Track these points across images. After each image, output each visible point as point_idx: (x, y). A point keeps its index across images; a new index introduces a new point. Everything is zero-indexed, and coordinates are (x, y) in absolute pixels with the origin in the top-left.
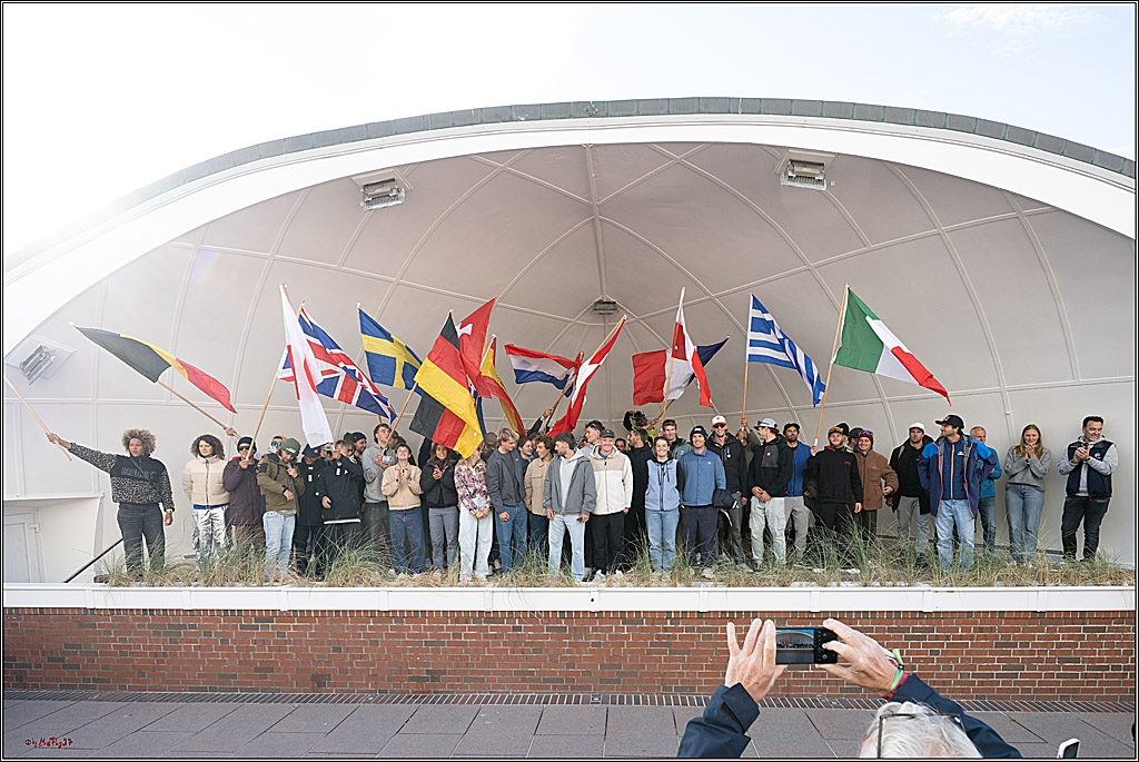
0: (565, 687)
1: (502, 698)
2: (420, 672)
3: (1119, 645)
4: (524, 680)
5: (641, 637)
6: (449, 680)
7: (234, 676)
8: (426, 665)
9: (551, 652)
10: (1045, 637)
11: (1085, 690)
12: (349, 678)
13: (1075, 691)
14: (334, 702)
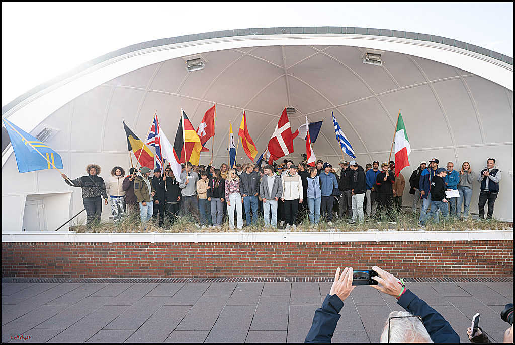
0: (274, 274)
1: (247, 279)
2: (212, 268)
3: (502, 254)
4: (256, 272)
5: (305, 253)
6: (224, 271)
7: (131, 271)
8: (214, 265)
9: (268, 259)
10: (472, 251)
11: (487, 273)
12: (181, 271)
13: (484, 273)
14: (174, 282)
